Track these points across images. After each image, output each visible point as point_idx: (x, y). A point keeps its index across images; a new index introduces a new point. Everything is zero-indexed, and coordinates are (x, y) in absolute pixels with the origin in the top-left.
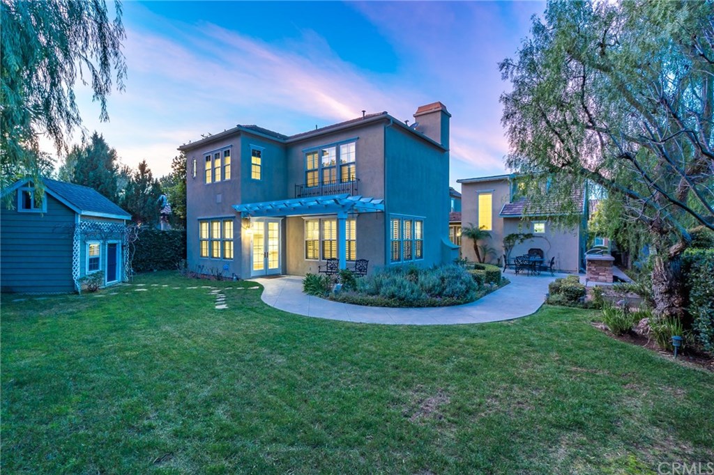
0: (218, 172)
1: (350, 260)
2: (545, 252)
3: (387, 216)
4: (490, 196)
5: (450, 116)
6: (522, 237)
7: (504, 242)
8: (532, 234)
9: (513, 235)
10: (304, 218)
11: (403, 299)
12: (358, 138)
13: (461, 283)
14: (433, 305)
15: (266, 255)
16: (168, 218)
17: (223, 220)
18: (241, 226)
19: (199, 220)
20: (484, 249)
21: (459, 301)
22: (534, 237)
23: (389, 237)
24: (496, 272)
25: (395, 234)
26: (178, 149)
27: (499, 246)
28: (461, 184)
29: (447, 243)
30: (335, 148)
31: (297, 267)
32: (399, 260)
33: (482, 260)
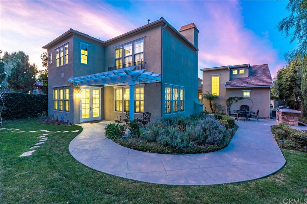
0: (62, 59)
1: (140, 112)
2: (250, 107)
3: (163, 85)
4: (218, 77)
5: (199, 32)
6: (237, 99)
7: (226, 101)
8: (242, 97)
9: (232, 98)
10: (114, 87)
11: (175, 147)
12: (145, 37)
13: (220, 133)
14: (199, 152)
15: (91, 109)
16: (40, 88)
17: (65, 88)
18: (73, 91)
19: (53, 88)
20: (215, 105)
21: (218, 147)
22: (244, 99)
23: (165, 98)
24: (232, 121)
25: (168, 97)
26: (43, 48)
27: (223, 104)
28: (202, 71)
29: (197, 102)
30: (131, 44)
31: (110, 116)
32: (170, 113)
33: (214, 111)
